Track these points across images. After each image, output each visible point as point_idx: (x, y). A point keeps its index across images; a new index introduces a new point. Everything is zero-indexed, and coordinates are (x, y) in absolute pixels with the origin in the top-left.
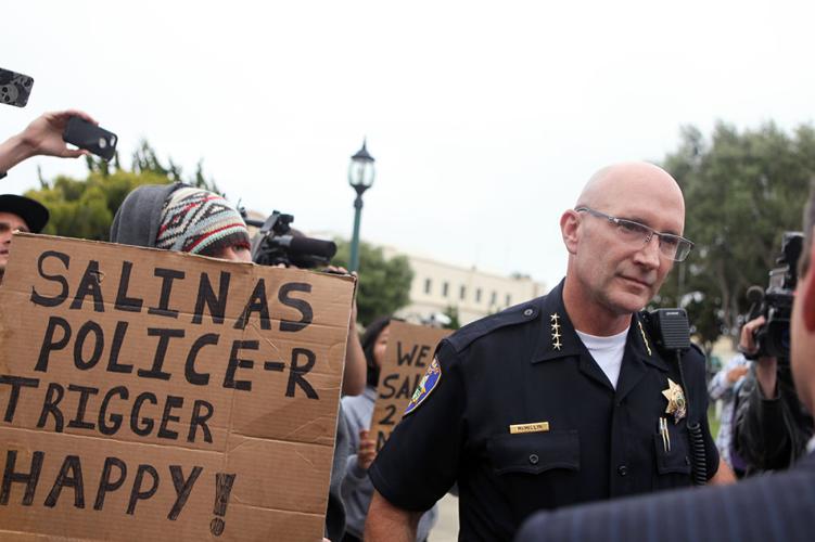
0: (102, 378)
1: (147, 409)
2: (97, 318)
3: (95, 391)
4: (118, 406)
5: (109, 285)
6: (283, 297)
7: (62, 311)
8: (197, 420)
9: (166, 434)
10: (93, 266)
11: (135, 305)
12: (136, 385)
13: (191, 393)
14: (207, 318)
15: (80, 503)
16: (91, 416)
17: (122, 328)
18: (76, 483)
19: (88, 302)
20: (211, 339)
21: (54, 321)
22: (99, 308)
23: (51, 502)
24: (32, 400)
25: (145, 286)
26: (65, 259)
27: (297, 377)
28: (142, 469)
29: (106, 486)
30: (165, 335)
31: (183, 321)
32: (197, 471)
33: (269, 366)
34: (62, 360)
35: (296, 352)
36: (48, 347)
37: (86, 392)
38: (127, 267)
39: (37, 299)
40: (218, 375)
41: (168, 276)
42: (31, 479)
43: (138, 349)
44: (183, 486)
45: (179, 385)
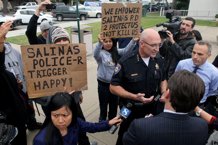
0: (45, 68)
1: (55, 71)
2: (42, 58)
3: (45, 70)
4: (51, 72)
5: (42, 53)
6: (74, 48)
7: (35, 58)
8: (64, 71)
9: (59, 74)
10: (38, 49)
11: (48, 54)
12: (52, 68)
13: (62, 67)
14: (61, 54)
15: (48, 87)
16: (46, 74)
17: (47, 59)
18: (47, 85)
19: (39, 56)
20: (63, 58)
21: (34, 60)
22: (42, 56)
23: (44, 88)
24: (35, 74)
25: (49, 51)
26: (33, 49)
27: (79, 61)
28: (57, 80)
29: (52, 84)
30: (55, 59)
31: (57, 55)
32: (66, 79)
33: (74, 60)
34: (38, 67)
35: (78, 57)
36: (34, 65)
37: (44, 71)
38: (45, 48)
39: (29, 57)
40: (65, 63)
41: (53, 49)
42: (39, 86)
43: (51, 62)
44: (64, 81)
45: (59, 66)
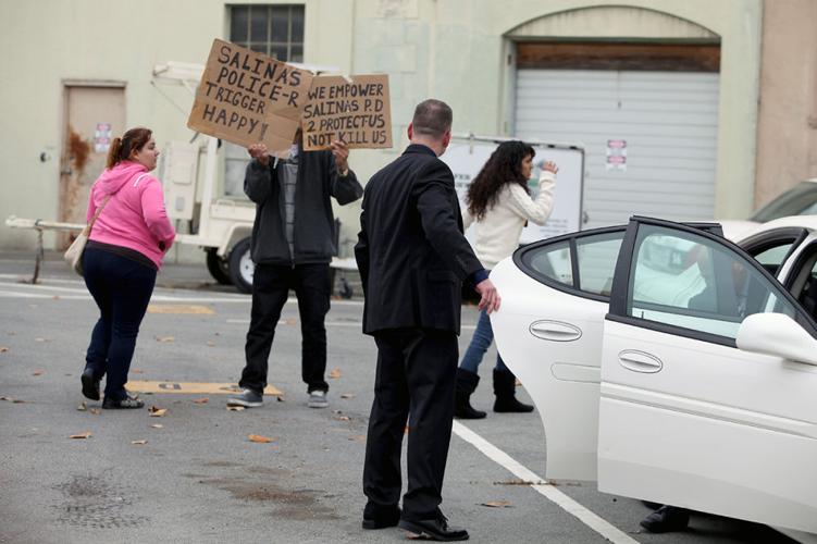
0: (234, 88)
1: (246, 100)
2: (236, 70)
3: (233, 92)
4: (239, 98)
5: (241, 60)
6: (292, 75)
7: (227, 65)
8: (260, 107)
9: (250, 109)
10: (238, 54)
11: (248, 68)
12: (245, 93)
13: (260, 98)
14: (268, 76)
15: (225, 123)
16: (230, 99)
17: (243, 75)
18: (224, 117)
19: (235, 64)
20: (268, 83)
21: (224, 68)
22: (237, 67)
23: (217, 121)
24: (214, 91)
25: (252, 64)
26: (230, 50)
27: (292, 99)
28: (243, 118)
29: (232, 120)
30: (255, 79)
31: (261, 76)
32: (257, 122)
33: (284, 95)
34: (224, 80)
35: (293, 92)
36: (221, 76)
37: (230, 92)
38: (247, 57)
39: (220, 60)
40: (268, 95)
41: (259, 62)
42: (212, 113)
43: (247, 82)
44: (253, 125)
45: (256, 95)
